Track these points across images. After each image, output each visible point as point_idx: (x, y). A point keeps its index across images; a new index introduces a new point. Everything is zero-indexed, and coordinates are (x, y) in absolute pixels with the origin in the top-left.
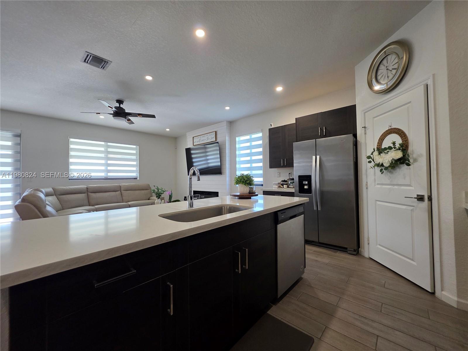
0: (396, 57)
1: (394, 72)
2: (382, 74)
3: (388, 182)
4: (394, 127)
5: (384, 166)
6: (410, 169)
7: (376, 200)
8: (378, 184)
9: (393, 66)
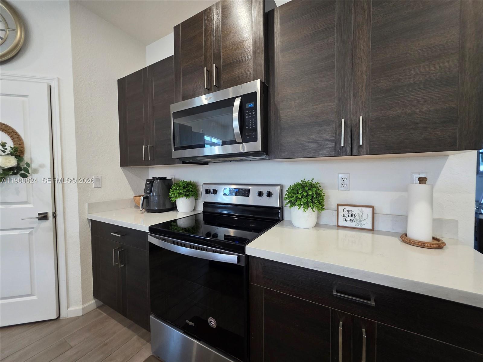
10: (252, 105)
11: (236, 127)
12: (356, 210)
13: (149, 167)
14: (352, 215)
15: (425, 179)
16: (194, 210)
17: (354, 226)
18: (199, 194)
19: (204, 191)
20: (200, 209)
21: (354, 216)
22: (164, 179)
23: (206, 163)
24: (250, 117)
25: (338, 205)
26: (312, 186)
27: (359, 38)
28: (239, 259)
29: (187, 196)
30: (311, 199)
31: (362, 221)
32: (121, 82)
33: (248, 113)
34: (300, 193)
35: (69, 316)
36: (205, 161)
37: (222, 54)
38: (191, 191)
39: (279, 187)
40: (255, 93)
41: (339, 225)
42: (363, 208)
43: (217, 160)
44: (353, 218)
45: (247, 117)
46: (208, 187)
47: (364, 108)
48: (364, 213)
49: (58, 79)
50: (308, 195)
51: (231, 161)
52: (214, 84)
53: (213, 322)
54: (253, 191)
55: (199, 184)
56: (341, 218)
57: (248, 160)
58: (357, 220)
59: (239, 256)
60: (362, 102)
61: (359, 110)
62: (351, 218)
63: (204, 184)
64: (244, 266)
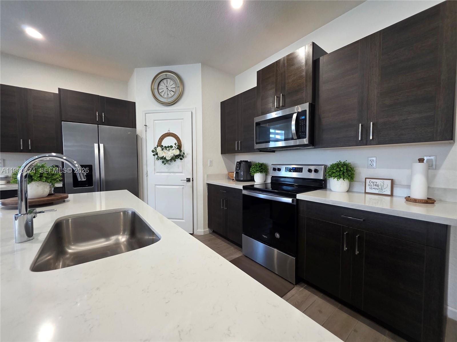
0: (174, 84)
1: (173, 93)
2: (163, 90)
3: (166, 170)
4: (171, 131)
5: (169, 160)
6: (182, 162)
7: (155, 185)
8: (157, 172)
9: (171, 88)
10: (304, 117)
11: (293, 130)
12: (379, 182)
13: (235, 155)
14: (376, 185)
15: (422, 160)
16: (265, 182)
17: (377, 192)
18: (268, 171)
19: (272, 169)
20: (269, 181)
21: (377, 186)
22: (247, 162)
23: (274, 151)
24: (302, 124)
25: (366, 178)
26: (345, 165)
27: (373, 74)
28: (293, 200)
29: (261, 172)
30: (342, 173)
31: (383, 189)
32: (223, 104)
33: (301, 122)
34: (335, 169)
35: (198, 234)
36: (273, 150)
37: (286, 87)
38: (264, 169)
39: (323, 166)
40: (306, 111)
41: (367, 191)
42: (384, 180)
43: (281, 149)
44: (377, 187)
45: (300, 124)
46: (274, 167)
47: (375, 116)
48: (384, 183)
49: (196, 108)
50: (340, 170)
51: (290, 150)
52: (281, 105)
53: (278, 235)
54: (305, 169)
55: (268, 165)
56: (367, 187)
57: (302, 149)
58: (379, 189)
59: (293, 199)
60: (374, 113)
61: (372, 118)
62: (375, 187)
63: (272, 165)
64: (295, 204)
